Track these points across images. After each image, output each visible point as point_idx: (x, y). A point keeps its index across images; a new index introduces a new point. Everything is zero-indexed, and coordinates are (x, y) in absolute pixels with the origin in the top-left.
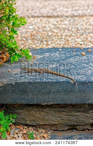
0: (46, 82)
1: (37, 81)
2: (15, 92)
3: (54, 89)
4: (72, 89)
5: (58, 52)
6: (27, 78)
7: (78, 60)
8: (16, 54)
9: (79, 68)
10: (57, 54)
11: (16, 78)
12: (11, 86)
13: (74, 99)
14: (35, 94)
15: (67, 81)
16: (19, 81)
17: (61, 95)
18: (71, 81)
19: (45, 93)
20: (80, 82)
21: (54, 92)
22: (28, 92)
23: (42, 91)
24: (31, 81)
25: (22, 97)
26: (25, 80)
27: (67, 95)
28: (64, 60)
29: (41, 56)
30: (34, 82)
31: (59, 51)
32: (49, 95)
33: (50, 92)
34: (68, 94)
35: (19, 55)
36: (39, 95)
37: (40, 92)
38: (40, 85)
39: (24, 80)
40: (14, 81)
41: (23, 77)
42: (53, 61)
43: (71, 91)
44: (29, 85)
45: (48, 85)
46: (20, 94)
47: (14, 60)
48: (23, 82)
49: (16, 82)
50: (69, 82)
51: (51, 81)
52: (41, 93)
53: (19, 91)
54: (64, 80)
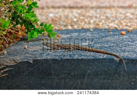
0: (79, 59)
1: (66, 58)
2: (33, 75)
3: (90, 70)
4: (116, 70)
5: (90, 33)
6: (51, 55)
7: (118, 39)
8: (35, 29)
9: (122, 45)
10: (88, 34)
11: (34, 55)
12: (27, 65)
13: (119, 85)
14: (62, 78)
15: (109, 58)
16: (39, 58)
17: (101, 79)
18: (115, 58)
19: (76, 76)
20: (128, 59)
21: (89, 74)
22: (52, 74)
23: (73, 74)
24: (57, 58)
25: (43, 82)
26: (48, 57)
27: (108, 79)
28: (99, 39)
29: (68, 35)
30: (62, 60)
31: (91, 31)
32: (82, 80)
33: (84, 75)
34: (110, 78)
35: (39, 31)
36: (67, 79)
37: (69, 74)
38: (69, 64)
39: (46, 57)
40: (31, 57)
41: (45, 54)
42: (84, 39)
43: (115, 73)
44: (54, 63)
45: (82, 64)
46: (40, 78)
47: (33, 36)
48: (45, 59)
49: (34, 59)
50: (113, 59)
51: (86, 58)
52: (72, 76)
53: (38, 73)
54: (104, 57)
